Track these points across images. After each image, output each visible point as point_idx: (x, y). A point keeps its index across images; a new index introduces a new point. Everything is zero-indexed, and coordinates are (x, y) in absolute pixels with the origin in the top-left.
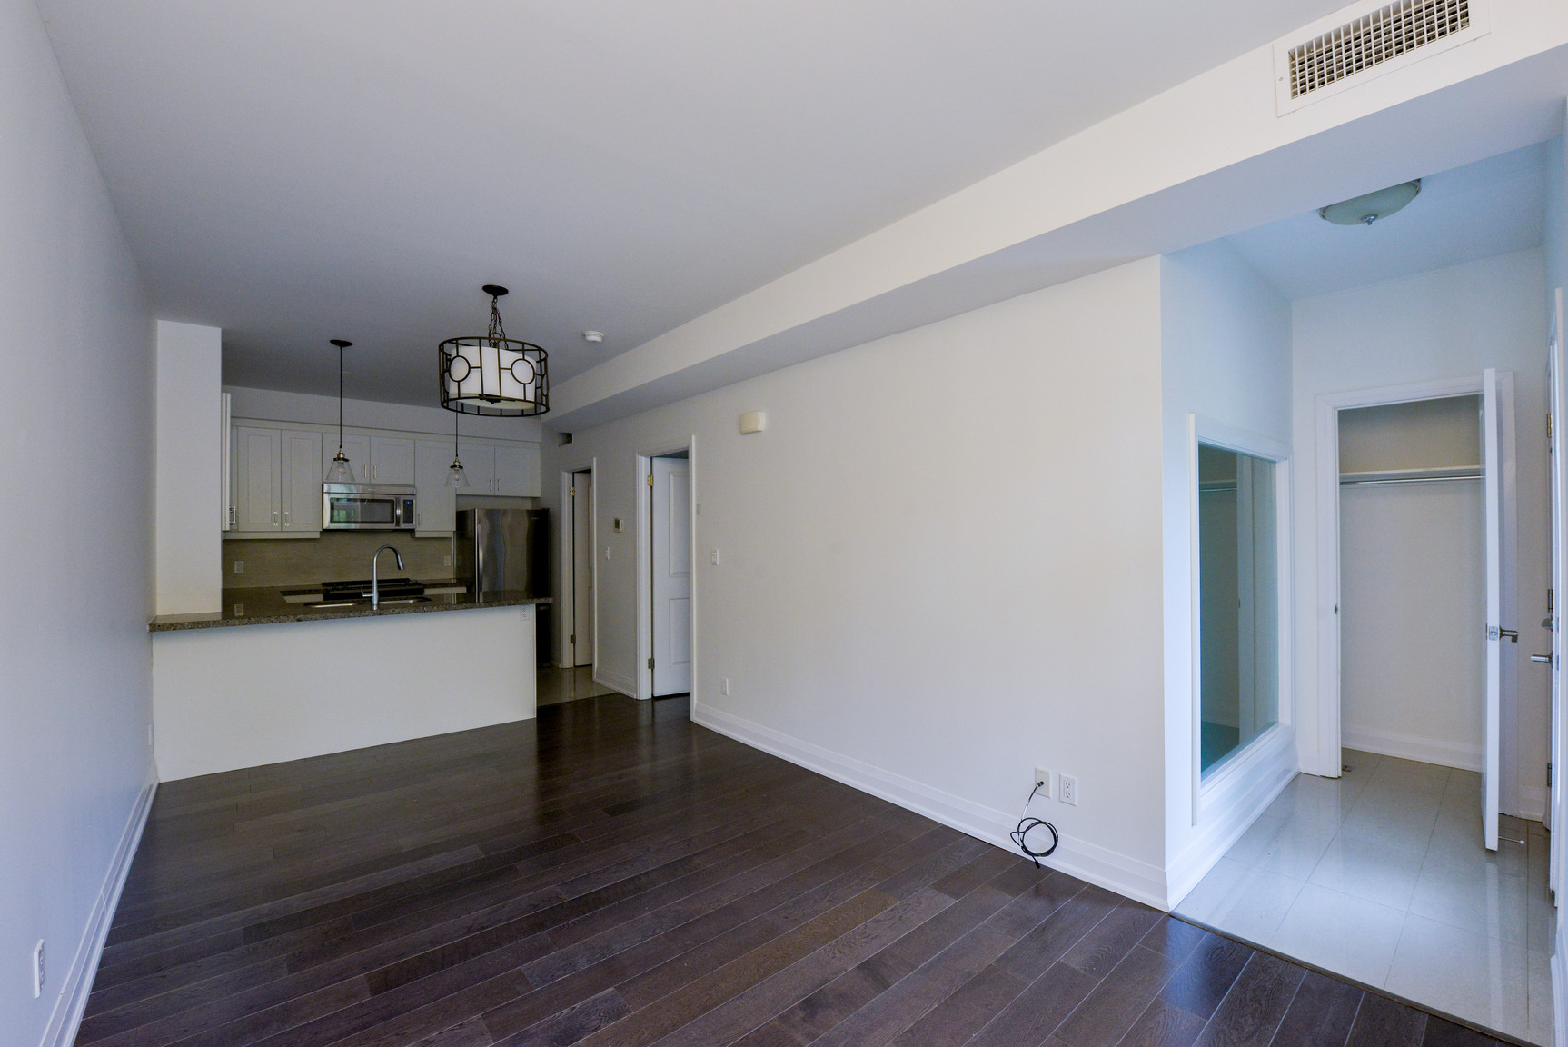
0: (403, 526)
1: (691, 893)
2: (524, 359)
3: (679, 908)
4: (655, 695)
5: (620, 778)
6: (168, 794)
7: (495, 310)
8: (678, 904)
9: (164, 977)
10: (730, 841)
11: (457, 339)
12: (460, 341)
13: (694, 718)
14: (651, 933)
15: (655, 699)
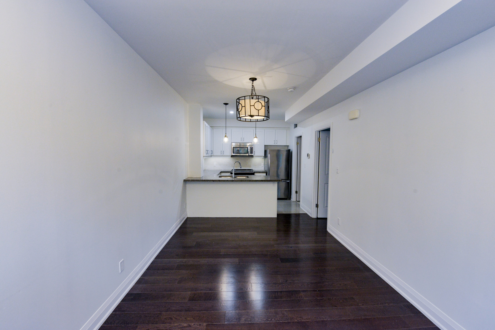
0: (250, 154)
1: (292, 308)
2: (258, 101)
3: (285, 313)
4: (318, 217)
5: (291, 247)
6: (188, 221)
7: (253, 86)
8: (286, 311)
9: (158, 272)
10: (319, 290)
11: (239, 98)
12: (240, 99)
13: (328, 230)
14: (270, 320)
15: (317, 218)
